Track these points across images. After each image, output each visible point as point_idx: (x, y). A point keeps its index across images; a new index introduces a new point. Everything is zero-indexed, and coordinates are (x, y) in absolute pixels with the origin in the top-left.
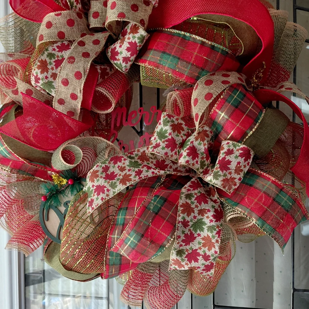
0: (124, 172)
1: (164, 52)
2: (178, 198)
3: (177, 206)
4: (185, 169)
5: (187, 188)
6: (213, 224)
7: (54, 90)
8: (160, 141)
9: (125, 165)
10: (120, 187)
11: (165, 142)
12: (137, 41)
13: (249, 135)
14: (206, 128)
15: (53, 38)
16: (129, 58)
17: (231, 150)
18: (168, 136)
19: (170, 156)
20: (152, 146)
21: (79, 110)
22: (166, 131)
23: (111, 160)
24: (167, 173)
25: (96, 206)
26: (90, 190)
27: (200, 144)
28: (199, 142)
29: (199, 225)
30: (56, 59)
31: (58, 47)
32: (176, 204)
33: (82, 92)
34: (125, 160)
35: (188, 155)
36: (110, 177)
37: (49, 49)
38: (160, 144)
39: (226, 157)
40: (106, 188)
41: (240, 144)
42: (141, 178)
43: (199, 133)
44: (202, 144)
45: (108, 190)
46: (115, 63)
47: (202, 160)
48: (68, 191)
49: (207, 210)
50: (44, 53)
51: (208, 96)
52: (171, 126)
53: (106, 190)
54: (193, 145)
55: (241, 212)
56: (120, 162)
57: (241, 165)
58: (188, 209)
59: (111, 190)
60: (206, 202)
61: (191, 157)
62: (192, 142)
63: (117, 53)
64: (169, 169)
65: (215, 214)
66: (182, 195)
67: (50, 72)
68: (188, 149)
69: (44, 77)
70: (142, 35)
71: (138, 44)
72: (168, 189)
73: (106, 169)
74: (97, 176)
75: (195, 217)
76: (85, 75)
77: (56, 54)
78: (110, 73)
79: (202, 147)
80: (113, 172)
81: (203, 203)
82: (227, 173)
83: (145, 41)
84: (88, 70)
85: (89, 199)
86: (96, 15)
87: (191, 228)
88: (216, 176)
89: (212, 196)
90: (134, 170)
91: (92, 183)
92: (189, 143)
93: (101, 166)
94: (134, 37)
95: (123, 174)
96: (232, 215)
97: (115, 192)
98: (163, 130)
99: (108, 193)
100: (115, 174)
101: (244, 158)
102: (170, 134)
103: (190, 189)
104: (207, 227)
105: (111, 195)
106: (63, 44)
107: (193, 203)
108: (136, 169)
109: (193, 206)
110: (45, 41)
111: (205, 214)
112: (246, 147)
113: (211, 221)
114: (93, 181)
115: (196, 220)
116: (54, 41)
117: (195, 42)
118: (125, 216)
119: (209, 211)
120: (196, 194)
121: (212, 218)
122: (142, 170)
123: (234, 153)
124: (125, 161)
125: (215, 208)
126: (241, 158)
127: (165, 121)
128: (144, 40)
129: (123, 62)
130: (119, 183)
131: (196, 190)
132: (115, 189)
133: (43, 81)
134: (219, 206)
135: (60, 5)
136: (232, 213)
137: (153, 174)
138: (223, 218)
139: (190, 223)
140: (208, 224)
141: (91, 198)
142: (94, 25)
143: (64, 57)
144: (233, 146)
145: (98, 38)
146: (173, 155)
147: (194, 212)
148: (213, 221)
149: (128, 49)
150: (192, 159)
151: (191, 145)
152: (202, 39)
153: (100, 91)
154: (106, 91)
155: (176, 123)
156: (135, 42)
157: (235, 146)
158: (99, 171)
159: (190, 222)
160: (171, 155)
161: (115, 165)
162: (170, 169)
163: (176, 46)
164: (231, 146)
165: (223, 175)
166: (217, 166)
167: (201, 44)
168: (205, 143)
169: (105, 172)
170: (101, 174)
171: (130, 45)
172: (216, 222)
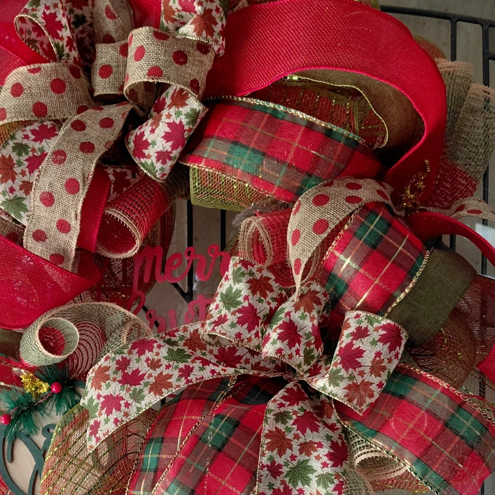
0: (158, 371)
1: (236, 143)
2: (260, 420)
3: (259, 436)
4: (274, 365)
5: (278, 402)
6: (329, 470)
7: (27, 213)
8: (227, 311)
9: (159, 357)
10: (151, 400)
11: (236, 314)
12: (185, 121)
13: (398, 300)
14: (316, 287)
15: (24, 116)
16: (168, 153)
17: (363, 329)
18: (242, 301)
19: (246, 340)
20: (212, 320)
21: (74, 253)
22: (238, 292)
23: (133, 347)
24: (239, 372)
25: (104, 435)
26: (94, 404)
27: (303, 317)
28: (303, 314)
29: (301, 472)
30: (31, 154)
31: (34, 132)
32: (258, 431)
33: (79, 217)
34: (159, 346)
35: (281, 338)
36: (132, 379)
37: (17, 136)
38: (227, 318)
39: (354, 342)
40: (124, 400)
41: (380, 319)
42: (191, 381)
43: (301, 297)
44: (308, 318)
45: (127, 405)
46: (141, 163)
47: (308, 348)
48: (51, 405)
49: (316, 443)
50: (8, 144)
51: (320, 226)
52: (248, 282)
53: (123, 405)
54: (290, 320)
55: (381, 449)
56: (151, 350)
57: (382, 358)
58: (280, 442)
59: (133, 404)
60: (315, 429)
61: (286, 342)
62: (288, 314)
63: (146, 144)
64: (243, 365)
65: (332, 451)
66: (268, 416)
67: (19, 180)
68: (280, 327)
69: (8, 189)
70: (193, 110)
71: (186, 128)
72: (241, 402)
73: (123, 364)
74: (107, 378)
75: (293, 457)
76: (84, 185)
77: (31, 146)
78: (133, 181)
79: (307, 323)
80: (137, 371)
81: (308, 431)
82: (356, 374)
83: (199, 120)
84: (90, 177)
85: (92, 422)
86: (106, 71)
87: (285, 479)
88: (334, 379)
89: (325, 416)
90: (176, 367)
91: (97, 390)
92: (283, 315)
93: (114, 359)
94: (178, 114)
95: (156, 373)
96: (365, 453)
97: (141, 408)
98: (233, 291)
99: (126, 410)
100: (141, 373)
101: (388, 344)
102: (246, 298)
103: (284, 402)
104: (316, 477)
105: (133, 414)
106: (43, 127)
107: (289, 430)
108: (182, 365)
109: (290, 436)
110: (10, 121)
111: (312, 452)
112: (392, 323)
113: (325, 465)
114: (99, 387)
115: (295, 463)
116: (26, 121)
117: (294, 123)
118: (159, 454)
119: (320, 445)
120: (295, 413)
121: (325, 459)
122: (193, 368)
123: (369, 335)
124: (160, 348)
125: (331, 441)
126: (382, 344)
127: (236, 273)
128: (197, 118)
129: (158, 160)
130: (148, 392)
131: (296, 405)
132: (140, 403)
133: (6, 197)
134: (340, 437)
135: (37, 52)
136: (365, 450)
137: (213, 375)
138: (347, 460)
139: (283, 469)
140: (319, 471)
141: (95, 419)
142: (103, 91)
143: (45, 151)
144: (368, 322)
145: (110, 114)
146: (252, 337)
147: (291, 448)
148: (328, 464)
149: (167, 137)
150: (288, 346)
151: (287, 320)
152: (309, 116)
153: (113, 216)
154: (125, 216)
155: (258, 276)
156: (181, 122)
157: (371, 322)
158: (109, 367)
159: (283, 467)
160: (247, 338)
161: (141, 357)
162: (245, 364)
163: (259, 130)
164: (363, 322)
165: (347, 378)
166: (337, 359)
167: (306, 127)
168: (314, 316)
169: (121, 371)
170: (114, 374)
171: (171, 129)
172: (334, 468)
